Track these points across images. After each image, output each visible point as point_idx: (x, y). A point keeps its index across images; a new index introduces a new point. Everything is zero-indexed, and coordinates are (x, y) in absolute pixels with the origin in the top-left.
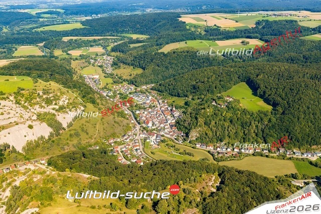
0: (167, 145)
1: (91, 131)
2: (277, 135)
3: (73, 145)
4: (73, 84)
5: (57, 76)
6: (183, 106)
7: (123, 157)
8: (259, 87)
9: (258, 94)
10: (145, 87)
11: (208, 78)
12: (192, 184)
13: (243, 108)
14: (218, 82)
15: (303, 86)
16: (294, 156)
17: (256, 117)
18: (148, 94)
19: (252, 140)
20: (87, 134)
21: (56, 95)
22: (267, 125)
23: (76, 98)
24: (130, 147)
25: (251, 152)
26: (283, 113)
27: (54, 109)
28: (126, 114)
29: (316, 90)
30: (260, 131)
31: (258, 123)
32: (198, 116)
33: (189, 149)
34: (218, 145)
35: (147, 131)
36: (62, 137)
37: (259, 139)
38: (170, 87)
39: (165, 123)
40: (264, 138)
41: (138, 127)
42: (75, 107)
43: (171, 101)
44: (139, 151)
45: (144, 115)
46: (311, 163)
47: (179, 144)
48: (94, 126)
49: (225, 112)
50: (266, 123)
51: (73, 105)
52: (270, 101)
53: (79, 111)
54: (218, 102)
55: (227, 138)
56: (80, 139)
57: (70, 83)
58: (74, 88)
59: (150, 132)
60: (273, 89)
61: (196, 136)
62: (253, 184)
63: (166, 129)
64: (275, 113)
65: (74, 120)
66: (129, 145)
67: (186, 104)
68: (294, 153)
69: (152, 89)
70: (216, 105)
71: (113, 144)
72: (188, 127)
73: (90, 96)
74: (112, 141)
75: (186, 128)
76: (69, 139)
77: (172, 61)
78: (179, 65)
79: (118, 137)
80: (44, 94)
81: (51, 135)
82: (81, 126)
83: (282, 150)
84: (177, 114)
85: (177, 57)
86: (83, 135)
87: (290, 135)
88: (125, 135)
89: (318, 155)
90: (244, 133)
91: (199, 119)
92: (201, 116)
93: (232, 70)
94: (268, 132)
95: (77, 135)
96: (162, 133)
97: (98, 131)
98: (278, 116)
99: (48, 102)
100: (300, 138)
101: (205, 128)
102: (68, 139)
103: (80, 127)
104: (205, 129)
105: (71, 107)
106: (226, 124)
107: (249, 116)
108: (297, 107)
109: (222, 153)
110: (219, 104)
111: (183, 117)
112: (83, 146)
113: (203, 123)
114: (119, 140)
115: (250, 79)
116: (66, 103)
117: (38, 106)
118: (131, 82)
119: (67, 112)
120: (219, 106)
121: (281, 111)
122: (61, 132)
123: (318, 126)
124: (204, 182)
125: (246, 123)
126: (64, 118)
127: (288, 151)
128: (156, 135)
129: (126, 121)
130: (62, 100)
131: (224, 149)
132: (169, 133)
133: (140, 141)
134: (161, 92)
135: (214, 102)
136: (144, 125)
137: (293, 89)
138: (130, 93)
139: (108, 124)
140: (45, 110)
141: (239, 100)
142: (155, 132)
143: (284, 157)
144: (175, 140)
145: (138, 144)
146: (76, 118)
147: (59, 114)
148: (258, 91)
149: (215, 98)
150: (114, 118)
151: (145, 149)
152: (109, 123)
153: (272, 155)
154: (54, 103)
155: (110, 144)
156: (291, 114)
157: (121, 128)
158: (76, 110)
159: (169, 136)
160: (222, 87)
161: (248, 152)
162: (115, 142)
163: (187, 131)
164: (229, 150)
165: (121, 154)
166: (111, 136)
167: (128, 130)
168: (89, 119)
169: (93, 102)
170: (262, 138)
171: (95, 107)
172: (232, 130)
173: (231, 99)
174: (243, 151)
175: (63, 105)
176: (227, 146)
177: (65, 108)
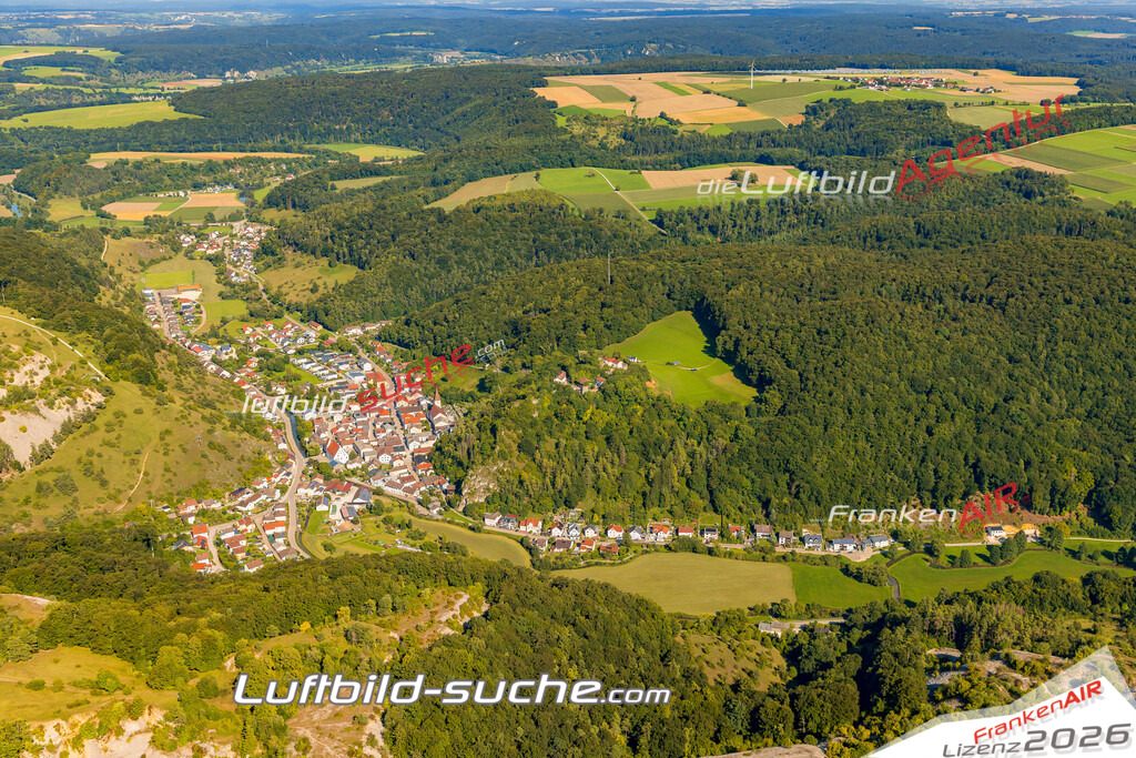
0: (385, 521)
1: (117, 474)
2: (753, 482)
3: (45, 521)
4: (75, 317)
5: (23, 288)
6: (471, 395)
7: (216, 559)
8: (724, 328)
9: (720, 348)
10: (357, 331)
11: (564, 297)
12: (386, 619)
13: (656, 394)
14: (593, 310)
15: (860, 321)
16: (800, 550)
17: (694, 426)
18: (365, 356)
19: (670, 499)
20: (104, 483)
21: (6, 352)
22: (724, 450)
23: (83, 362)
24: (251, 528)
25: (664, 537)
26: (782, 411)
28: (262, 423)
29: (900, 334)
30: (700, 470)
31: (699, 443)
32: (498, 422)
33: (457, 533)
34: (557, 518)
35: (327, 478)
36: (6, 495)
37: (695, 499)
38: (436, 329)
39: (396, 449)
40: (711, 492)
41: (298, 464)
42: (67, 392)
43: (435, 378)
44: (280, 540)
45: (331, 425)
46: (846, 571)
47: (430, 518)
48: (133, 458)
49: (592, 408)
50: (722, 442)
51: (65, 387)
52: (751, 371)
53: (81, 405)
54: (574, 376)
55: (590, 493)
56: (75, 500)
57: (66, 312)
58: (81, 328)
59: (334, 481)
60: (764, 331)
61: (488, 489)
62: (587, 617)
63: (397, 469)
64: (759, 409)
65: (58, 439)
66: (248, 521)
67: (482, 386)
68: (802, 540)
69: (379, 338)
70: (566, 384)
71: (191, 520)
72: (465, 462)
73: (135, 356)
74: (192, 509)
75: (460, 464)
76: (34, 500)
77: (465, 240)
78: (489, 253)
79: (217, 497)
82: (85, 459)
83: (762, 532)
84: (443, 421)
85: (482, 226)
86: (87, 489)
87: (792, 480)
88: (241, 490)
89: (877, 544)
90: (647, 477)
91: (502, 433)
92: (509, 423)
93: (652, 268)
94: (725, 474)
95: (66, 487)
96: (378, 483)
97: (146, 474)
98: (763, 419)
100: (825, 492)
101: (520, 463)
102: (27, 501)
103: (79, 461)
104: (520, 466)
105: (54, 393)
106: (588, 448)
107: (673, 422)
108: (827, 389)
109: (565, 544)
110: (577, 383)
111: (461, 430)
112: (85, 524)
113: (515, 447)
114: (217, 506)
115: (703, 299)
116: (38, 380)
118: (312, 315)
119: (36, 411)
120: (575, 388)
121: (777, 402)
122: (6, 477)
123: (887, 452)
124: (426, 613)
125: (657, 445)
126: (24, 430)
127: (783, 532)
128: (354, 489)
129: (252, 444)
130: (27, 368)
131: (574, 532)
132: (400, 479)
133: (293, 509)
134: (407, 346)
135: (564, 373)
136: (322, 458)
137: (826, 333)
138: (300, 352)
139: (184, 451)
141: (644, 370)
142: (355, 480)
143: (764, 554)
144: (418, 507)
145: (283, 518)
146: (68, 428)
147: (6, 414)
148: (720, 340)
149: (570, 361)
150: (210, 432)
151: (306, 535)
152: (188, 447)
153: (730, 547)
155: (184, 518)
156: (805, 410)
157: (234, 465)
158: (73, 403)
159: (398, 492)
160: (608, 327)
161: (651, 538)
162: (202, 513)
163: (460, 473)
164: (590, 533)
165: (213, 550)
166: (188, 493)
167: (256, 474)
168: (115, 434)
169: (145, 377)
170: (706, 492)
171: (145, 394)
172: (609, 466)
173: (620, 365)
174: (635, 535)
175: (26, 387)
176: (588, 519)
177: (32, 396)
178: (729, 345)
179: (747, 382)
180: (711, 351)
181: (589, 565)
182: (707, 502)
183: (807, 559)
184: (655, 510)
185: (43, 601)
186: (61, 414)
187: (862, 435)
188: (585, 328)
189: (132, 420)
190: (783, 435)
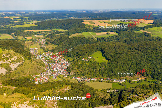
0: (60, 78)
2: (107, 72)
3: (16, 77)
5: (14, 48)
8: (104, 53)
10: (57, 53)
12: (58, 89)
13: (95, 61)
14: (88, 51)
16: (113, 81)
17: (100, 65)
19: (97, 75)
20: (24, 73)
21: (11, 56)
23: (21, 57)
25: (96, 80)
26: (111, 63)
27: (9, 62)
28: (45, 65)
30: (100, 71)
31: (101, 68)
32: (75, 65)
33: (69, 79)
34: (82, 77)
36: (11, 74)
37: (100, 75)
39: (62, 68)
41: (49, 70)
43: (67, 59)
44: (46, 80)
46: (119, 84)
47: (66, 77)
48: (28, 69)
49: (87, 63)
50: (103, 67)
51: (19, 60)
52: (108, 58)
53: (21, 63)
55: (86, 74)
56: (20, 75)
57: (20, 51)
58: (21, 53)
59: (54, 72)
61: (73, 73)
64: (108, 63)
65: (18, 67)
66: (42, 78)
67: (73, 60)
73: (28, 56)
74: (35, 76)
76: (15, 75)
79: (38, 74)
80: (6, 55)
81: (6, 73)
83: (108, 79)
84: (68, 65)
86: (22, 73)
87: (112, 72)
88: (42, 74)
89: (123, 81)
90: (94, 72)
94: (104, 71)
95: (19, 73)
96: (59, 73)
97: (29, 71)
98: (109, 65)
99: (7, 59)
101: (77, 70)
102: (14, 75)
103: (21, 70)
105: (17, 61)
106: (86, 68)
107: (97, 65)
108: (117, 61)
109: (83, 80)
111: (70, 66)
112: (21, 78)
113: (77, 68)
114: (38, 76)
115: (102, 49)
116: (16, 59)
117: (2, 60)
118: (52, 51)
119: (15, 63)
120: (85, 60)
122: (11, 72)
125: (95, 68)
126: (14, 66)
127: (111, 79)
128: (56, 74)
129: (43, 68)
130: (14, 58)
132: (62, 72)
133: (48, 76)
134: (64, 55)
135: (83, 59)
136: (52, 70)
137: (117, 53)
138: (50, 56)
140: (5, 62)
141: (94, 58)
142: (56, 72)
143: (108, 82)
144: (64, 76)
145: (46, 77)
147: (11, 64)
149: (84, 57)
150: (38, 66)
151: (50, 79)
152: (35, 68)
153: (104, 81)
154: (10, 60)
156: (114, 63)
157: (41, 70)
158: (20, 62)
159: (62, 74)
160: (90, 53)
161: (94, 80)
162: (36, 77)
163: (70, 71)
164: (86, 79)
165: (37, 81)
166: (35, 74)
167: (43, 72)
168: (25, 66)
169: (29, 59)
170: (101, 74)
171: (29, 61)
172: (89, 71)
173: (91, 58)
174: (92, 79)
175: (14, 60)
176: (86, 77)
177: (15, 61)
178: (105, 55)
179: (107, 60)
180: (103, 56)
181: (86, 83)
182: (101, 75)
183: (114, 82)
184: (95, 76)
185: (15, 87)
186: (18, 64)
187: (122, 67)
188: (87, 53)
189: (28, 64)
190: (111, 67)
